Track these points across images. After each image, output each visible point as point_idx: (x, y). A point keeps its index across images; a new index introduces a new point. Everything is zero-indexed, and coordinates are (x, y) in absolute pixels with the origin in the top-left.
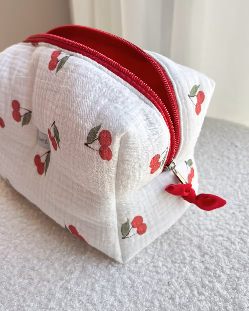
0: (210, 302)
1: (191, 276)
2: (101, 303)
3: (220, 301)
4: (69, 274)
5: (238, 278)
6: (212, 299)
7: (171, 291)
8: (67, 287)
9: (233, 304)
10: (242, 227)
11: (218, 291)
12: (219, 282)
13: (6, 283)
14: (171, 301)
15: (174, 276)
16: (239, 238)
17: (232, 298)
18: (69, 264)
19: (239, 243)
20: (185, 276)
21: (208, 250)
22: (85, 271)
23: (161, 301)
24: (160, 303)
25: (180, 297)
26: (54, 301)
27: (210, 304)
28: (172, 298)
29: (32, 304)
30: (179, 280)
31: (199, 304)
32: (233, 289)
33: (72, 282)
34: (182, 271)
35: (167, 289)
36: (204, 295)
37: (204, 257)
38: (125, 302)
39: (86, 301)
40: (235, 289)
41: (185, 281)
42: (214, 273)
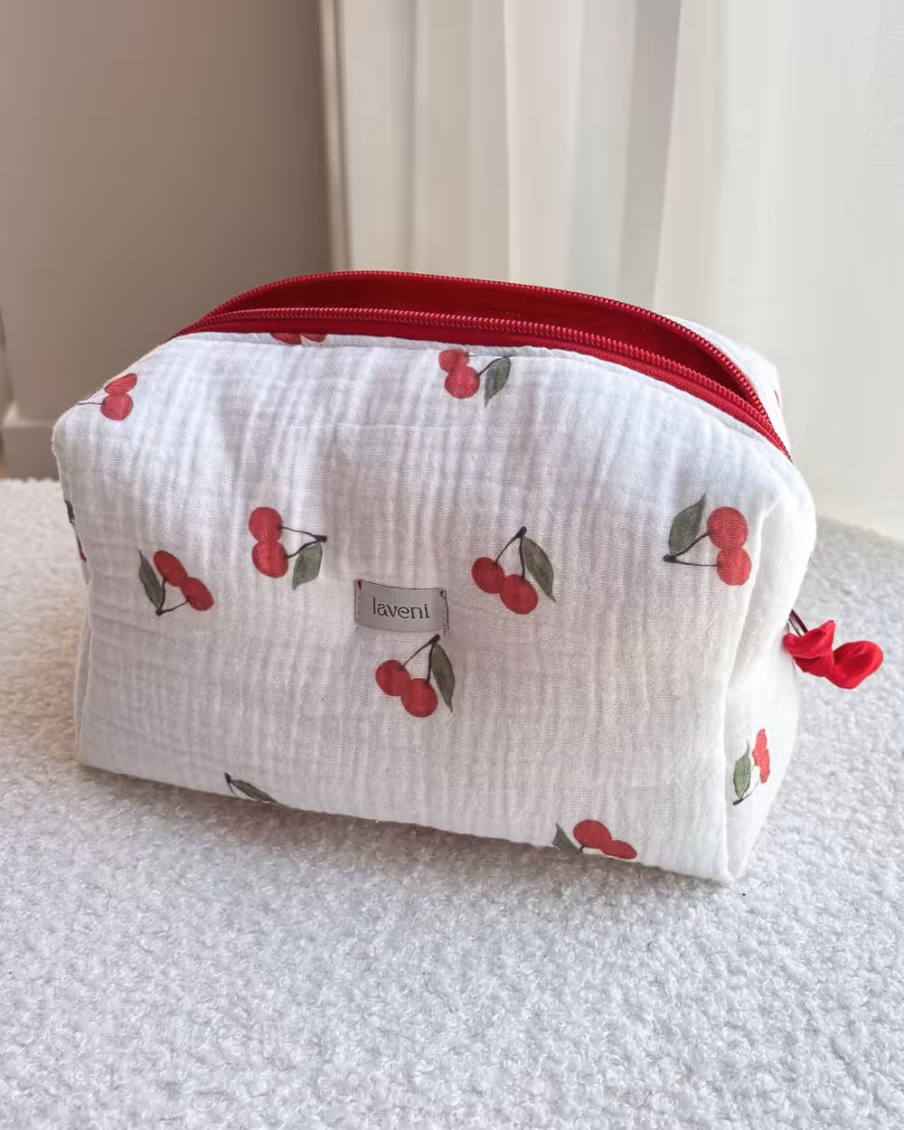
1: (711, 930)
2: (462, 991)
3: (787, 989)
4: (367, 920)
6: (765, 983)
7: (656, 965)
8: (364, 953)
9: (822, 998)
10: (854, 810)
11: (782, 964)
12: (786, 945)
13: (189, 941)
14: (654, 989)
15: (663, 928)
16: (844, 838)
17: (820, 982)
18: (368, 895)
19: (844, 849)
20: (693, 930)
21: (757, 866)
22: (413, 914)
23: (628, 988)
24: (624, 994)
25: (680, 980)
26: (331, 988)
27: (759, 997)
28: (658, 982)
29: (271, 993)
30: (677, 937)
31: (732, 994)
32: (822, 962)
33: (379, 942)
34: (686, 916)
35: (646, 959)
36: (745, 973)
38: (529, 990)
39: (421, 987)
40: (829, 959)
41: (693, 940)
42: (773, 923)
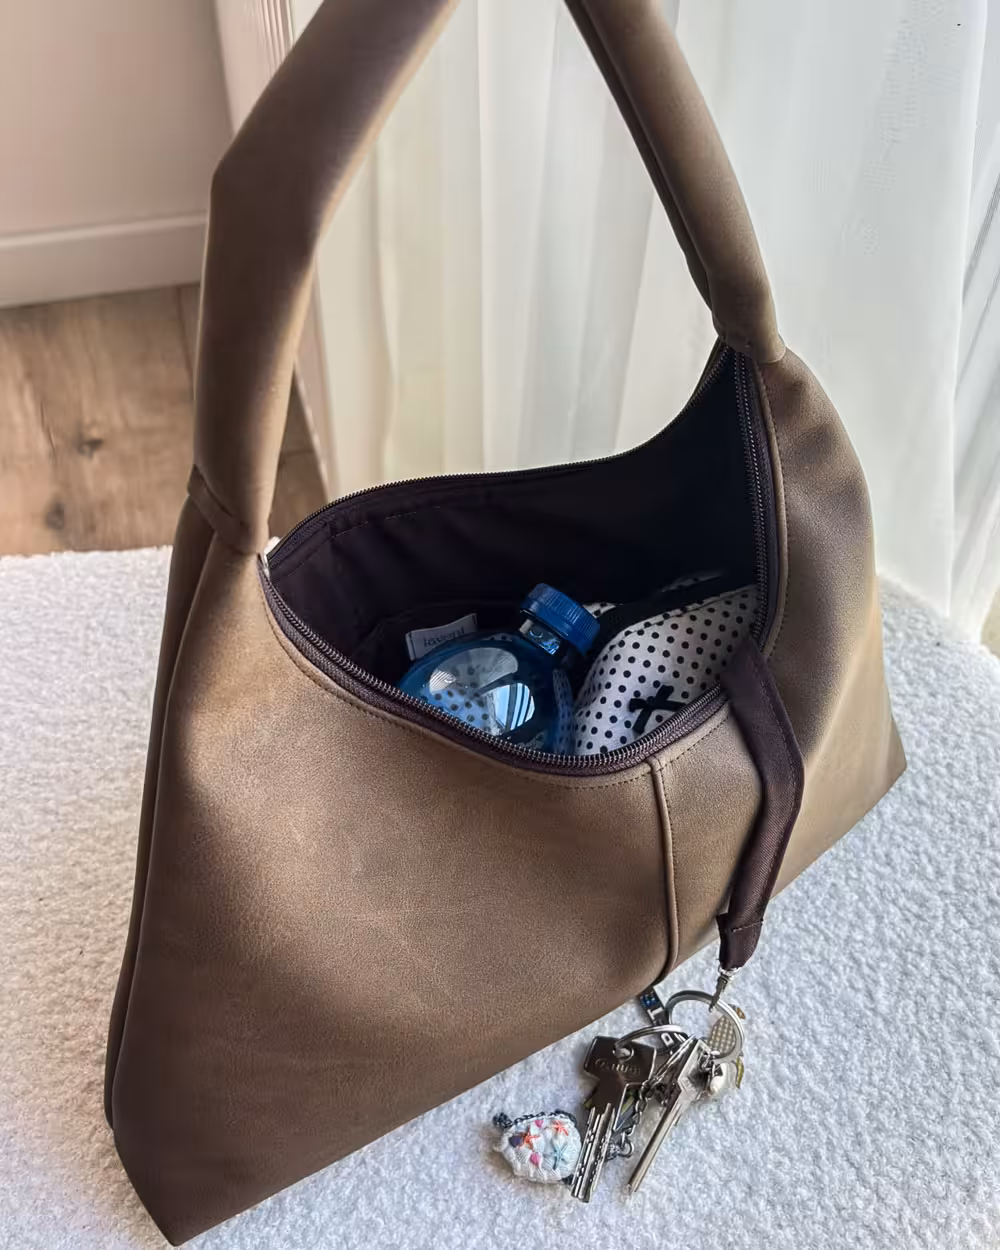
0: (793, 1112)
5: (845, 1053)
37: (776, 1011)
